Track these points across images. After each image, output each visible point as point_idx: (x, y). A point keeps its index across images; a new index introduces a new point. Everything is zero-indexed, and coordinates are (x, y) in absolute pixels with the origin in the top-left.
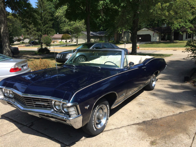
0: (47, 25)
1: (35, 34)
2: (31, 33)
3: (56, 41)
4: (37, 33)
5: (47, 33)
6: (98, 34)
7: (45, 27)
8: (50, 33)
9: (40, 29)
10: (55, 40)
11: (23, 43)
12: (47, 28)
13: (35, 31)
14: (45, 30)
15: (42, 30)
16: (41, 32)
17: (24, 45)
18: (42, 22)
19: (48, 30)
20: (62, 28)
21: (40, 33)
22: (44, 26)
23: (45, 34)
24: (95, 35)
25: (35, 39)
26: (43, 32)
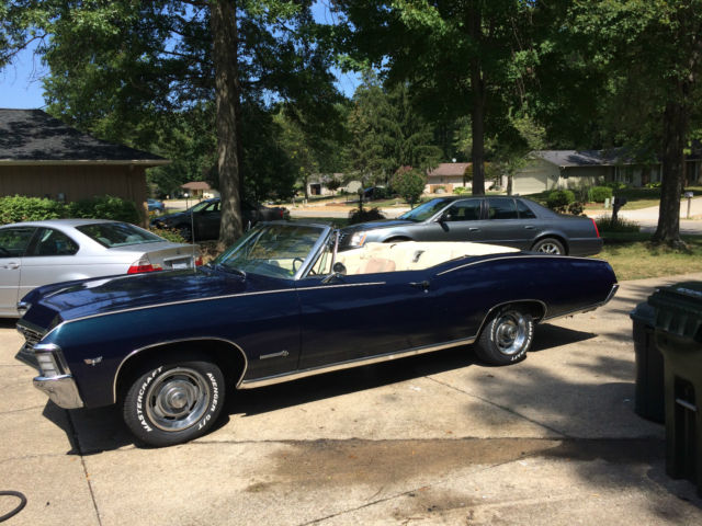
0: (417, 135)
1: (378, 166)
2: (364, 162)
3: (443, 188)
4: (382, 161)
5: (414, 160)
6: (598, 157)
7: (409, 140)
8: (423, 160)
9: (393, 147)
10: (442, 185)
11: (344, 194)
12: (415, 145)
13: (378, 154)
14: (410, 150)
15: (399, 151)
16: (398, 156)
17: (344, 200)
18: (402, 124)
19: (419, 152)
20: (455, 144)
21: (393, 160)
22: (406, 138)
23: (410, 164)
24: (586, 163)
25: (379, 181)
26: (402, 158)
